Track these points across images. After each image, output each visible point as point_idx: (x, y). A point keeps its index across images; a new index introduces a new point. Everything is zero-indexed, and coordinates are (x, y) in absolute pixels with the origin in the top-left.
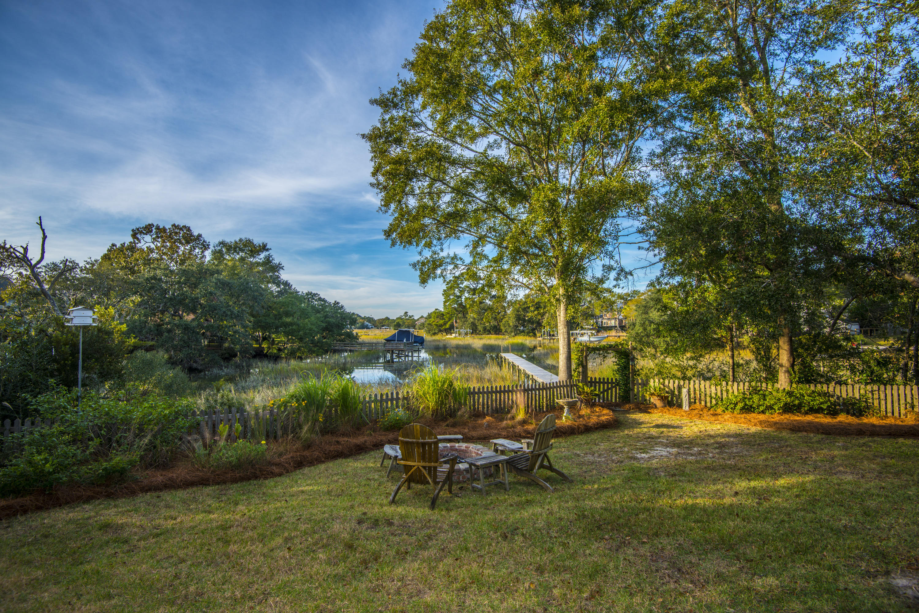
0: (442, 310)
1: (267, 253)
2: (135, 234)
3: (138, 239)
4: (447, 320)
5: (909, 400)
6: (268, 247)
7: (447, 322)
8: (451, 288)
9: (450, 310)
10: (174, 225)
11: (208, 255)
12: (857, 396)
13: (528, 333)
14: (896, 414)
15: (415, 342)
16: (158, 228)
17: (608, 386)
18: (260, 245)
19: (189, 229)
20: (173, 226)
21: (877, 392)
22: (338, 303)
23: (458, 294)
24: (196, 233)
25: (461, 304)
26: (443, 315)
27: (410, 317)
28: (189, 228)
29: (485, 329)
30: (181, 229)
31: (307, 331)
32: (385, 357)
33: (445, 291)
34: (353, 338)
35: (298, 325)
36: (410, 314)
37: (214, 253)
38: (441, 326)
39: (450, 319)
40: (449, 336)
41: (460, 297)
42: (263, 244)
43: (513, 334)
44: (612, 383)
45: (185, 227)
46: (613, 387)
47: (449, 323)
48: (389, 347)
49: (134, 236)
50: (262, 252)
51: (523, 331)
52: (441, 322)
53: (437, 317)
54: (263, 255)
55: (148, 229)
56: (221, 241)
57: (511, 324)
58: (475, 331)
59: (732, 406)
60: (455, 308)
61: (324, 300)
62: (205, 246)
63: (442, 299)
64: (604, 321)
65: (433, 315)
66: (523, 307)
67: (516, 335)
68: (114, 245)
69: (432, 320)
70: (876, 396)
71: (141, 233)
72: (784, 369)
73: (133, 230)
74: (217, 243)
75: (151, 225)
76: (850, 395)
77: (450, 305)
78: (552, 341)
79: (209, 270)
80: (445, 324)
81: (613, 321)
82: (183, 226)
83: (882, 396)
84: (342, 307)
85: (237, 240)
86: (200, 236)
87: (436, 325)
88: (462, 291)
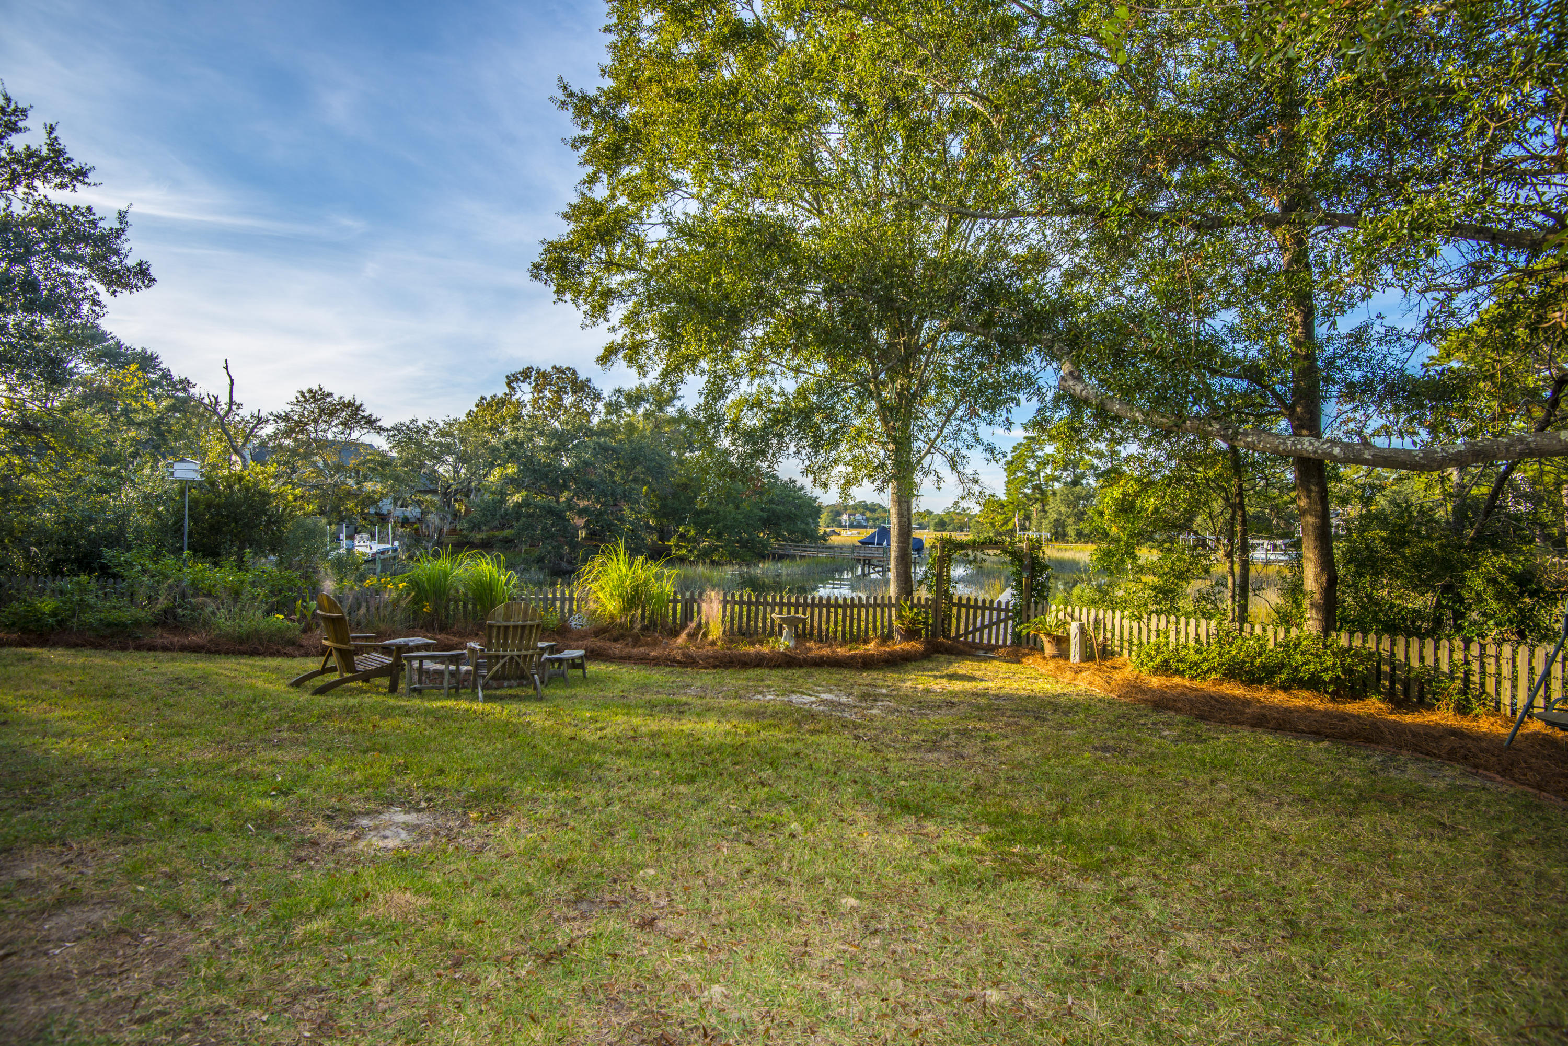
2: (511, 381)
3: (514, 389)
16: (538, 371)
17: (999, 615)
19: (574, 373)
21: (1492, 661)
24: (582, 378)
28: (573, 370)
30: (564, 372)
37: (609, 405)
44: (1007, 610)
45: (569, 369)
46: (1009, 618)
49: (509, 384)
55: (526, 374)
56: (616, 390)
62: (596, 396)
68: (483, 398)
71: (517, 380)
73: (507, 377)
74: (611, 391)
75: (530, 369)
86: (589, 380)
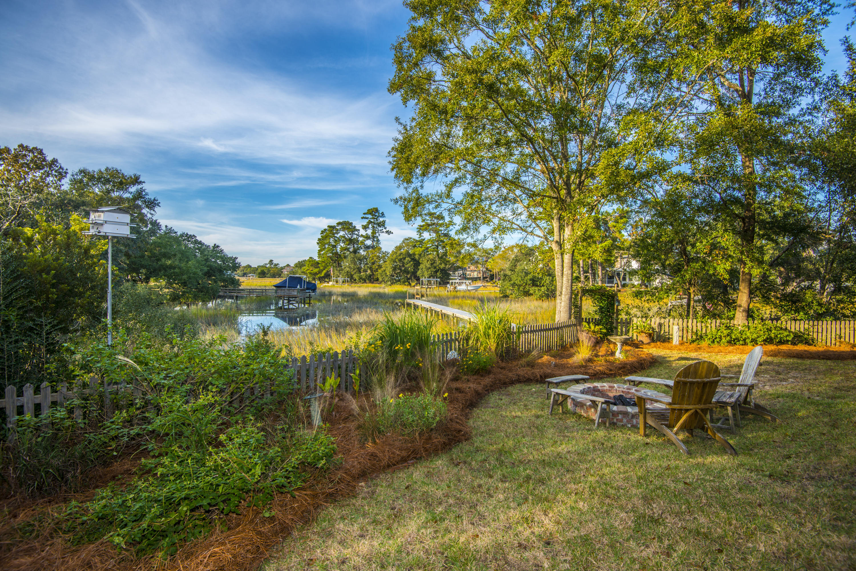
0: (317, 259)
1: (140, 186)
4: (322, 268)
5: (838, 333)
6: (141, 179)
7: (322, 271)
8: (326, 237)
9: (325, 259)
10: (21, 146)
11: (66, 185)
12: (802, 330)
13: (404, 282)
14: (829, 344)
15: (307, 289)
18: (131, 177)
19: (41, 152)
20: (19, 146)
21: (816, 327)
22: (218, 247)
23: (333, 244)
24: (49, 158)
25: (337, 253)
26: (318, 263)
27: (276, 265)
28: (42, 150)
29: (361, 278)
30: (31, 151)
31: (192, 275)
32: (277, 304)
33: (319, 240)
34: (235, 283)
35: (180, 268)
36: (275, 262)
37: (74, 182)
38: (316, 274)
39: (325, 268)
40: (326, 284)
41: (335, 246)
42: (135, 175)
43: (389, 283)
45: (36, 148)
47: (324, 272)
48: (281, 293)
50: (134, 185)
51: (399, 281)
52: (316, 270)
53: (312, 266)
54: (133, 189)
56: (82, 169)
57: (388, 274)
58: (351, 280)
59: (718, 340)
60: (330, 257)
61: (200, 243)
62: (61, 174)
63: (317, 248)
64: (468, 273)
65: (308, 263)
66: (399, 258)
67: (392, 284)
69: (306, 268)
70: (815, 330)
72: (742, 308)
74: (77, 171)
76: (798, 329)
77: (326, 253)
78: (428, 290)
79: (73, 201)
80: (320, 272)
81: (475, 273)
82: (34, 148)
83: (820, 330)
84: (222, 251)
85: (103, 170)
86: (55, 161)
87: (310, 273)
88: (338, 241)
